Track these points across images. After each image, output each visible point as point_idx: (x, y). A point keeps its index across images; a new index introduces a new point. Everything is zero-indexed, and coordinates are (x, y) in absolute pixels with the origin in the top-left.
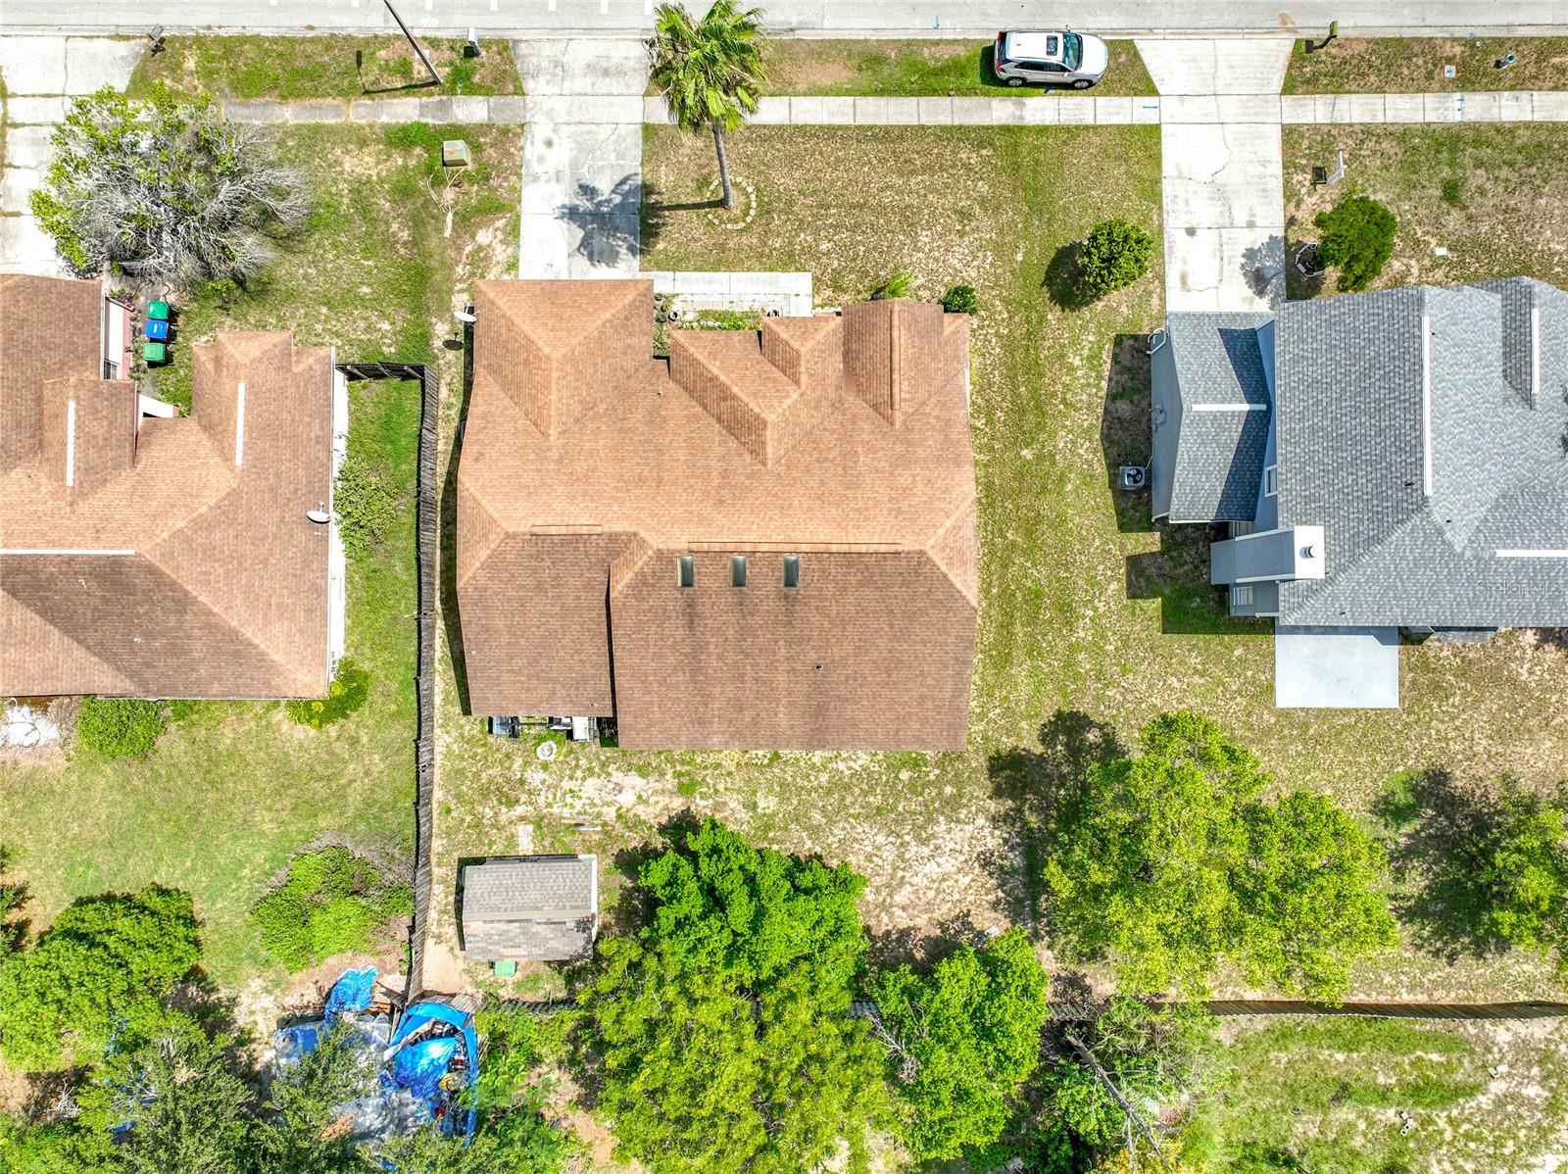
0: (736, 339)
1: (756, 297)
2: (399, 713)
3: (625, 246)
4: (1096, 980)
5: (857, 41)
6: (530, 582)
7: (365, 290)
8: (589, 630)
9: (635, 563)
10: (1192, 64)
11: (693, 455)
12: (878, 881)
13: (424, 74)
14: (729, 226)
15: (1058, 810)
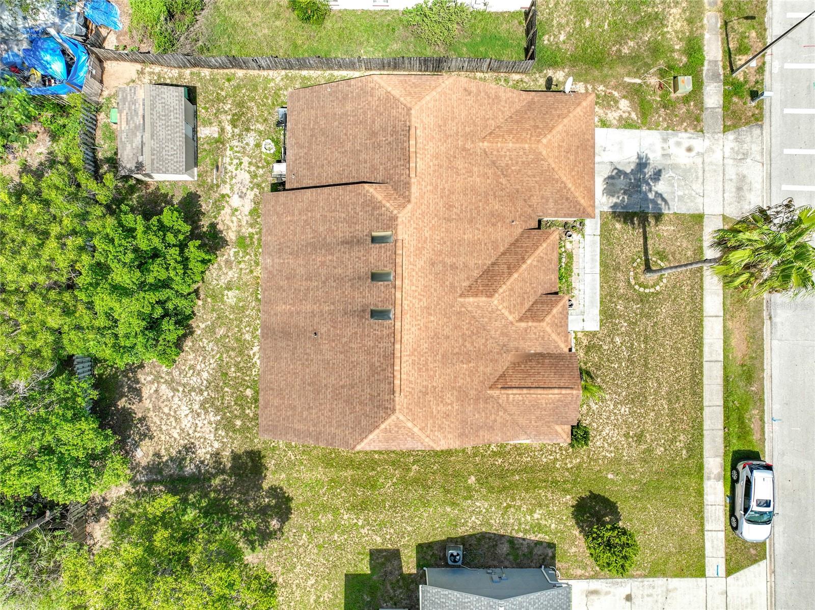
0: (553, 277)
1: (582, 292)
2: (296, 46)
3: (618, 201)
4: (103, 525)
5: (762, 363)
6: (377, 126)
7: (588, 23)
8: (343, 170)
9: (388, 201)
10: (749, 601)
11: (468, 245)
12: (176, 373)
13: (739, 63)
14: (632, 274)
15: (224, 499)
